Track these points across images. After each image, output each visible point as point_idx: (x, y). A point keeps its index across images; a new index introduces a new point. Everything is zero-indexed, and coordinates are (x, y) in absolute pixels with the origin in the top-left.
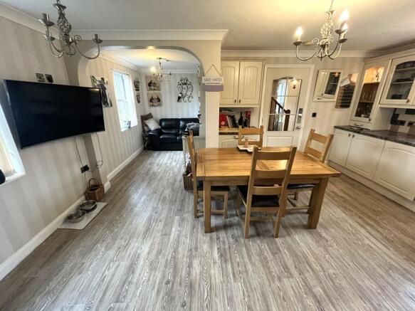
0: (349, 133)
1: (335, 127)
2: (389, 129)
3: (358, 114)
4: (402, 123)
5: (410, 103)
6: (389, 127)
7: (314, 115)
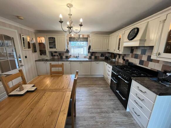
0: (44, 62)
1: (35, 61)
2: (52, 58)
3: (41, 54)
4: (55, 56)
5: (57, 50)
6: (52, 57)
7: (26, 57)
